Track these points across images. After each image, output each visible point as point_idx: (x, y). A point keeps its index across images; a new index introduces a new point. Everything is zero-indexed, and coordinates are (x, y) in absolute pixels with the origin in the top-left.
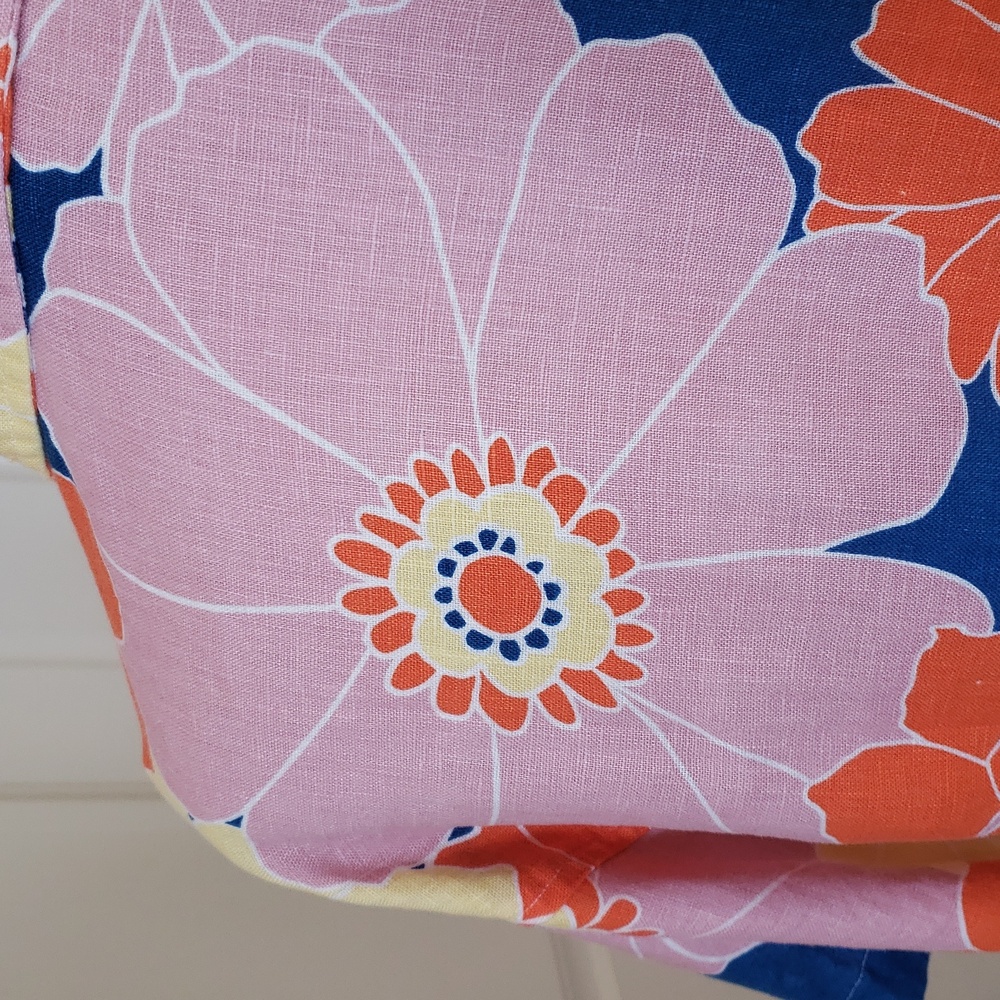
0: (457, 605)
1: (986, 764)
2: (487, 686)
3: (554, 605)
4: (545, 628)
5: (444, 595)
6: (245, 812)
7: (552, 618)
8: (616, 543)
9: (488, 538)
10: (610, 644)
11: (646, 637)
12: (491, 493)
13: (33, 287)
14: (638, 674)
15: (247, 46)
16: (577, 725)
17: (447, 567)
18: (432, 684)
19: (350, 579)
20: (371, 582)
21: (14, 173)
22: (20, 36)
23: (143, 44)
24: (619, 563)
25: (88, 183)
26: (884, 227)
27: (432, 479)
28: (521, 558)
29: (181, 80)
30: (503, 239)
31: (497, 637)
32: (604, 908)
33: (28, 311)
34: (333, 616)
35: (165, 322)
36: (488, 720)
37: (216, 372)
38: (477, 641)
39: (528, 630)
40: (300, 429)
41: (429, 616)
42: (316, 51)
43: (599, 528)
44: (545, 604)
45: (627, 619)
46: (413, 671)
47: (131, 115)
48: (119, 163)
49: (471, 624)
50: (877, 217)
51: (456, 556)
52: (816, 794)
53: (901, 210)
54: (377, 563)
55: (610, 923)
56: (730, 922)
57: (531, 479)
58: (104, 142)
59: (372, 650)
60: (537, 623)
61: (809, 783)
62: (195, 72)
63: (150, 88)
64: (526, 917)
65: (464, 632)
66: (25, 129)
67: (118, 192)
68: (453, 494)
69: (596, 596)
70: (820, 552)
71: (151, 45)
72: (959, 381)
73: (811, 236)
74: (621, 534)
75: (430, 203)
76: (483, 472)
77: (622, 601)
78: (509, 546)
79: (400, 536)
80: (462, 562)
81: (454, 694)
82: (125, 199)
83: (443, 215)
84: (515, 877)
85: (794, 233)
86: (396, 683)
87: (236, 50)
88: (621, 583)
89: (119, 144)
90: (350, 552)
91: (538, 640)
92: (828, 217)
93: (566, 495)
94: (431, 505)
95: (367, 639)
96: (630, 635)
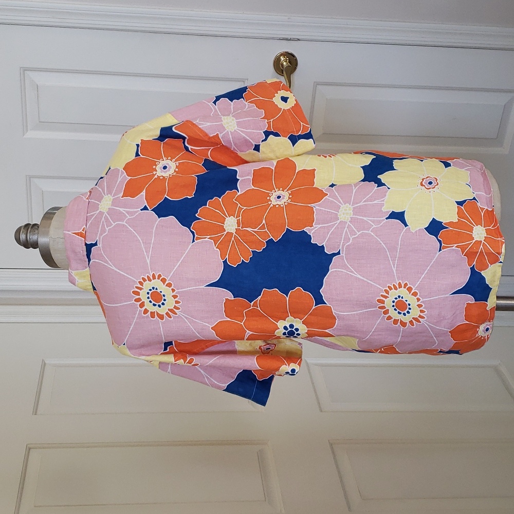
0: (150, 299)
1: (242, 324)
2: (157, 313)
3: (165, 298)
4: (164, 302)
5: (148, 298)
6: (125, 342)
7: (165, 300)
8: (172, 287)
9: (153, 288)
10: (174, 304)
11: (179, 302)
12: (153, 281)
13: (89, 260)
14: (180, 309)
15: (115, 224)
16: (172, 319)
17: (148, 293)
18: (149, 313)
19: (135, 297)
20: (138, 297)
21: (86, 244)
22: (86, 226)
23: (102, 225)
24: (173, 291)
25: (96, 244)
26: (206, 239)
27: (144, 280)
28: (159, 291)
29: (107, 229)
30: (152, 245)
31: (157, 304)
32: (188, 359)
33: (89, 264)
34: (133, 303)
35: (106, 262)
36: (158, 319)
37: (114, 268)
38: (154, 305)
39: (161, 302)
40: (126, 275)
41: (147, 301)
42: (124, 223)
43: (169, 285)
44: (163, 298)
45: (176, 299)
46: (146, 311)
47: (101, 234)
48: (100, 241)
49: (153, 302)
50: (205, 238)
51: (149, 291)
52: (212, 328)
53: (209, 237)
54: (138, 294)
55: (190, 362)
56: (211, 362)
57: (158, 279)
58: (98, 238)
59: (140, 308)
60: (163, 301)
61: (211, 327)
62: (109, 228)
63: (103, 231)
64: (175, 361)
65: (152, 303)
66: (87, 238)
67: (100, 245)
68: (148, 282)
69: (171, 296)
70: (203, 287)
71: (103, 225)
72: (222, 261)
73: (196, 241)
74: (173, 286)
75: (141, 242)
76: (152, 278)
77: (175, 297)
78: (156, 289)
79: (141, 289)
80: (150, 292)
81: (153, 315)
82: (101, 246)
83: (143, 243)
84: (173, 355)
85: (193, 241)
86: (144, 314)
87: (114, 224)
88: (174, 294)
89: (99, 238)
90: (134, 292)
91: (163, 304)
92: (198, 238)
93: (164, 281)
94: (145, 284)
95: (138, 306)
96: (177, 302)
